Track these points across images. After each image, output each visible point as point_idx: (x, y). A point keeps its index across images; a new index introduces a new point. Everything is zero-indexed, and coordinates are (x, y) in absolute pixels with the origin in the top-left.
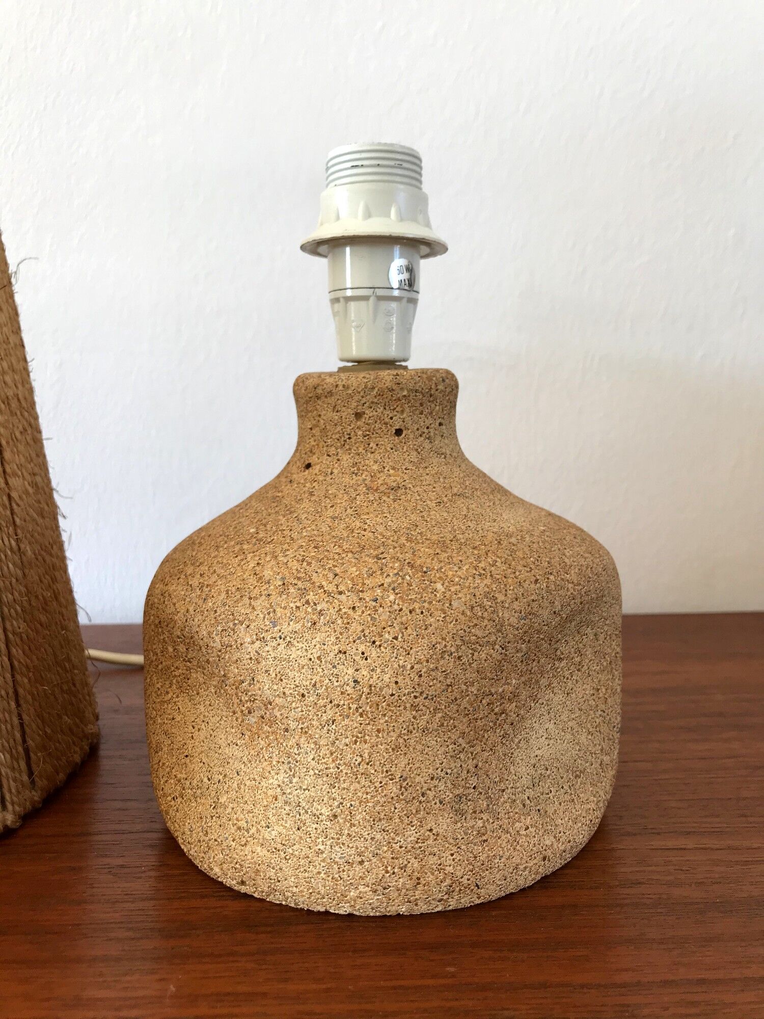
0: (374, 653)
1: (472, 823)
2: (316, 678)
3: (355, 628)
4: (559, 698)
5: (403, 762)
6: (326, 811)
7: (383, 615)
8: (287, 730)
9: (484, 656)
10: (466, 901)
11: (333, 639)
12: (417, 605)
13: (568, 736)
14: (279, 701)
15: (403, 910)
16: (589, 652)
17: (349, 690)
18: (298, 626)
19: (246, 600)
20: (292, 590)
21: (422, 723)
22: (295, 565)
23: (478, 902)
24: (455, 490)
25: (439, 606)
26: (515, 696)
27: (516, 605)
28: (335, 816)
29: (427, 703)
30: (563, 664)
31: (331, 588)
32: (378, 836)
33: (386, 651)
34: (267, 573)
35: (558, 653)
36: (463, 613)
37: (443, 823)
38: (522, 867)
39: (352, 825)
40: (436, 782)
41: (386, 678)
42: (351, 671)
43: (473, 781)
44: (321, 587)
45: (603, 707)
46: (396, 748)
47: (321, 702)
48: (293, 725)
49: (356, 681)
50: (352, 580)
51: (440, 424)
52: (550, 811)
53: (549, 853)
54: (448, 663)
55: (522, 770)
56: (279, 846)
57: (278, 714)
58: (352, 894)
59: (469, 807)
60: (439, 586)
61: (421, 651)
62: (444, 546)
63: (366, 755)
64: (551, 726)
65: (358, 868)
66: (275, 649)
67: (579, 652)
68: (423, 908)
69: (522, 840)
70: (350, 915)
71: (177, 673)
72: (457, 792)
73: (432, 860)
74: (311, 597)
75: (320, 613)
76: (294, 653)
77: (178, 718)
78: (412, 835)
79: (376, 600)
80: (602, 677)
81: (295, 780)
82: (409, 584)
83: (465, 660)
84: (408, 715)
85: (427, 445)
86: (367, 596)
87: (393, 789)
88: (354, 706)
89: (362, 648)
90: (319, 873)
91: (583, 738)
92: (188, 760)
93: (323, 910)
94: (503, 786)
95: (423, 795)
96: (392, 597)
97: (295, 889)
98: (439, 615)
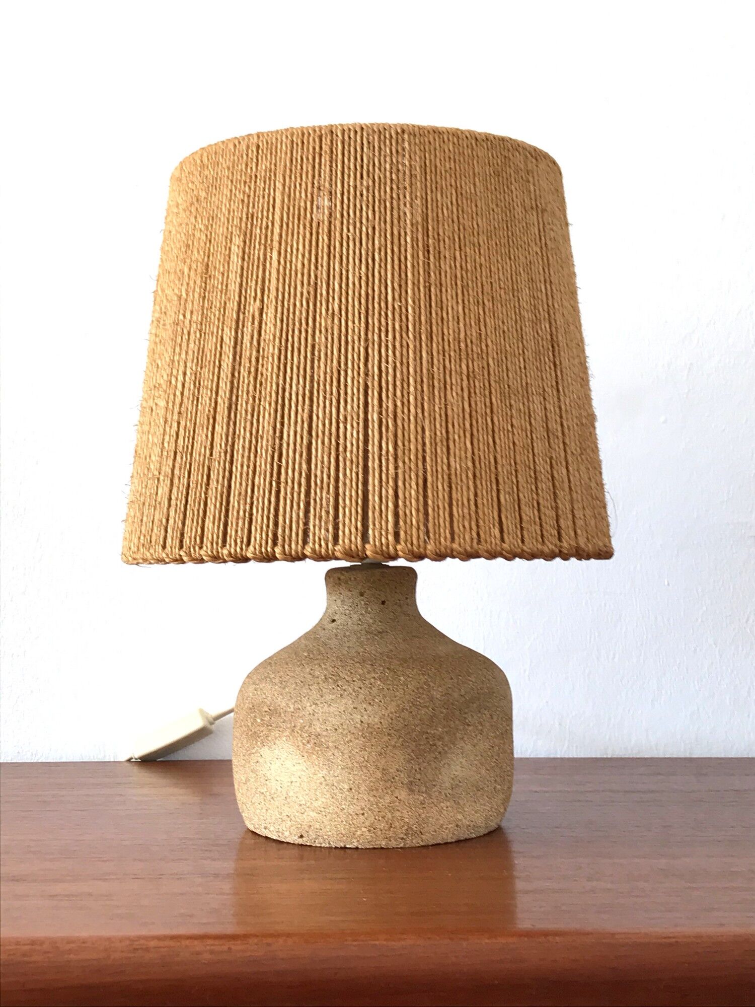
0: (370, 708)
1: (417, 797)
2: (342, 721)
3: (361, 697)
4: (469, 747)
5: (383, 761)
6: (346, 787)
7: (375, 691)
8: (327, 748)
9: (423, 712)
10: (416, 842)
11: (351, 702)
12: (391, 687)
13: (474, 768)
14: (324, 733)
15: (383, 844)
16: (487, 724)
17: (358, 726)
18: (334, 697)
19: (307, 687)
20: (330, 680)
21: (393, 743)
22: (331, 669)
23: (422, 844)
24: (414, 634)
25: (401, 687)
26: (440, 738)
27: (440, 689)
28: (351, 789)
29: (395, 733)
30: (471, 728)
31: (349, 679)
32: (372, 799)
33: (376, 707)
34: (317, 673)
35: (467, 721)
36: (414, 691)
37: (403, 794)
38: (445, 827)
39: (359, 793)
40: (399, 773)
41: (376, 720)
42: (359, 717)
43: (418, 776)
44: (345, 678)
45: (497, 757)
46: (381, 754)
47: (345, 732)
48: (331, 744)
49: (362, 722)
50: (360, 675)
51: (407, 598)
52: (461, 802)
53: (460, 823)
54: (406, 714)
55: (446, 779)
56: (323, 810)
57: (323, 740)
58: (359, 833)
59: (416, 788)
60: (402, 678)
61: (392, 708)
62: (405, 661)
63: (366, 758)
64: (463, 761)
65: (361, 817)
66: (322, 708)
67: (480, 723)
68: (393, 844)
69: (445, 812)
70: (357, 848)
71: (262, 734)
72: (410, 779)
73: (398, 814)
74: (340, 683)
75: (345, 690)
76: (332, 709)
77: (261, 760)
78: (388, 799)
79: (371, 684)
80: (497, 741)
81: (331, 772)
82: (387, 677)
83: (414, 713)
84: (386, 738)
85: (399, 610)
86: (367, 682)
87: (379, 775)
88: (360, 734)
89: (365, 706)
90: (342, 821)
91: (483, 771)
92: (267, 782)
93: (343, 846)
94: (434, 783)
95: (393, 778)
96: (379, 683)
97: (330, 833)
98: (402, 691)
